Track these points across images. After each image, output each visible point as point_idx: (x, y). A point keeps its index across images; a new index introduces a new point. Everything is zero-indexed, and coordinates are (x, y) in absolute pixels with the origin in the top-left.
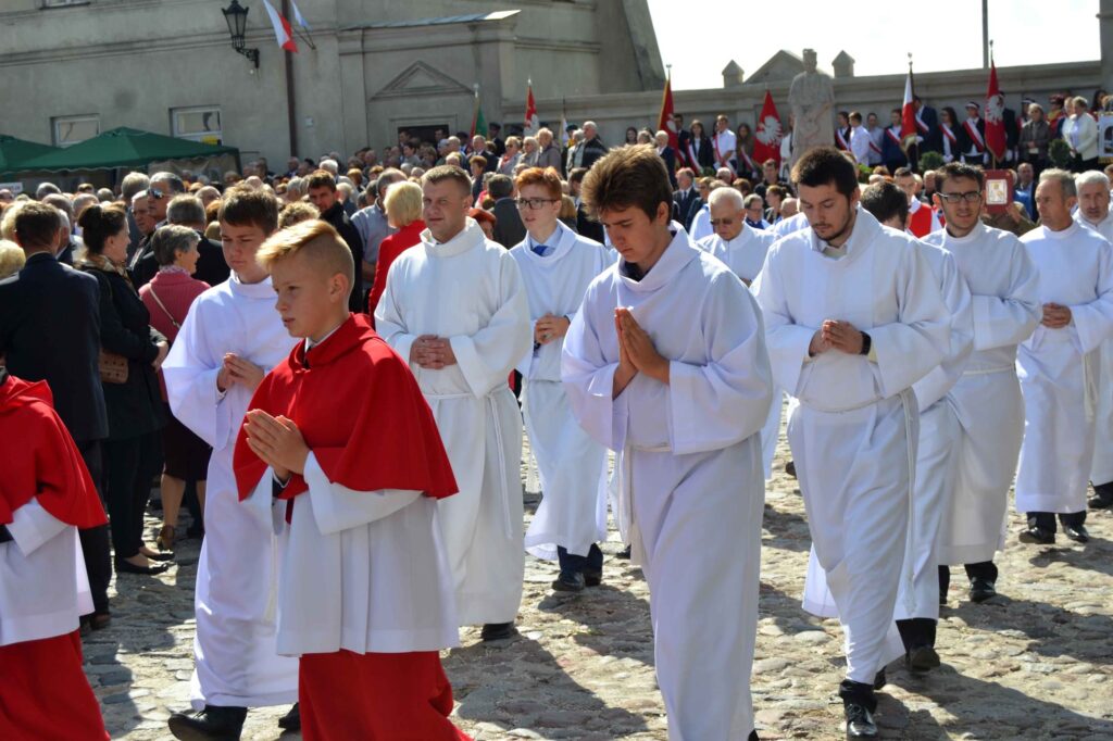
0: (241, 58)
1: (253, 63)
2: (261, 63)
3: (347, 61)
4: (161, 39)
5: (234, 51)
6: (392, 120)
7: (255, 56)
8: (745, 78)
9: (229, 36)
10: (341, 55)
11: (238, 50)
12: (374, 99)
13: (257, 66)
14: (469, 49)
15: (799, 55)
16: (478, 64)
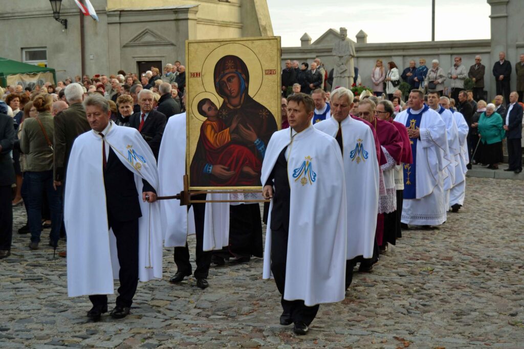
0: (58, 24)
1: (64, 26)
2: (68, 26)
3: (111, 27)
4: (18, 13)
5: (55, 19)
6: (134, 57)
7: (65, 23)
8: (312, 42)
9: (52, 12)
10: (109, 23)
11: (57, 19)
12: (125, 46)
13: (66, 28)
14: (173, 23)
15: (338, 31)
16: (178, 30)
